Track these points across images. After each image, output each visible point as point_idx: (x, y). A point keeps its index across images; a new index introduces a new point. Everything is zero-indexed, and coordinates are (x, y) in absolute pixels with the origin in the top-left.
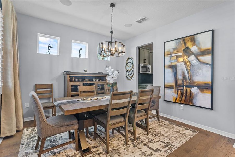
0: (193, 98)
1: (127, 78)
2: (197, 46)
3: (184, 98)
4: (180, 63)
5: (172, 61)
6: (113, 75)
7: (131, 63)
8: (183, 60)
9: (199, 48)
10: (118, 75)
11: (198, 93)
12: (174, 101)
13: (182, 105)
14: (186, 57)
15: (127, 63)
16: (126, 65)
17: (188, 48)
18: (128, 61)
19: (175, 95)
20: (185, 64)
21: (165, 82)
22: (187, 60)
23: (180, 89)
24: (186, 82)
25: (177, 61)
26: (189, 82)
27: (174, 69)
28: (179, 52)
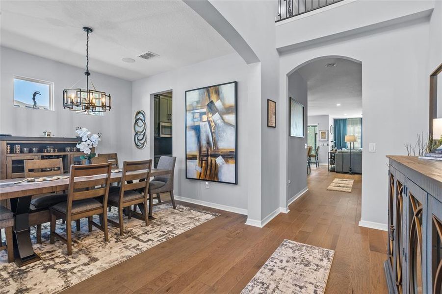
0: (218, 172)
1: (137, 145)
2: (221, 101)
3: (208, 173)
4: (204, 123)
5: (195, 120)
6: (89, 142)
7: (141, 120)
8: (208, 118)
9: (224, 104)
10: (99, 141)
11: (223, 164)
12: (198, 178)
13: (207, 183)
14: (210, 115)
15: (136, 121)
16: (135, 124)
17: (212, 102)
18: (138, 118)
19: (199, 169)
20: (210, 125)
21: (187, 150)
22: (211, 119)
23: (204, 160)
24: (211, 150)
25: (201, 120)
26: (214, 150)
27: (197, 131)
28: (202, 107)
